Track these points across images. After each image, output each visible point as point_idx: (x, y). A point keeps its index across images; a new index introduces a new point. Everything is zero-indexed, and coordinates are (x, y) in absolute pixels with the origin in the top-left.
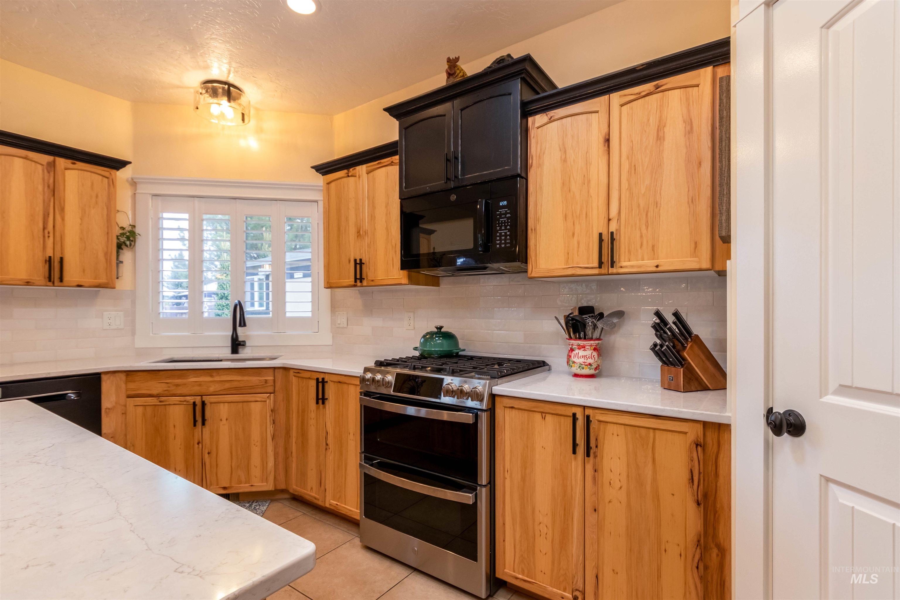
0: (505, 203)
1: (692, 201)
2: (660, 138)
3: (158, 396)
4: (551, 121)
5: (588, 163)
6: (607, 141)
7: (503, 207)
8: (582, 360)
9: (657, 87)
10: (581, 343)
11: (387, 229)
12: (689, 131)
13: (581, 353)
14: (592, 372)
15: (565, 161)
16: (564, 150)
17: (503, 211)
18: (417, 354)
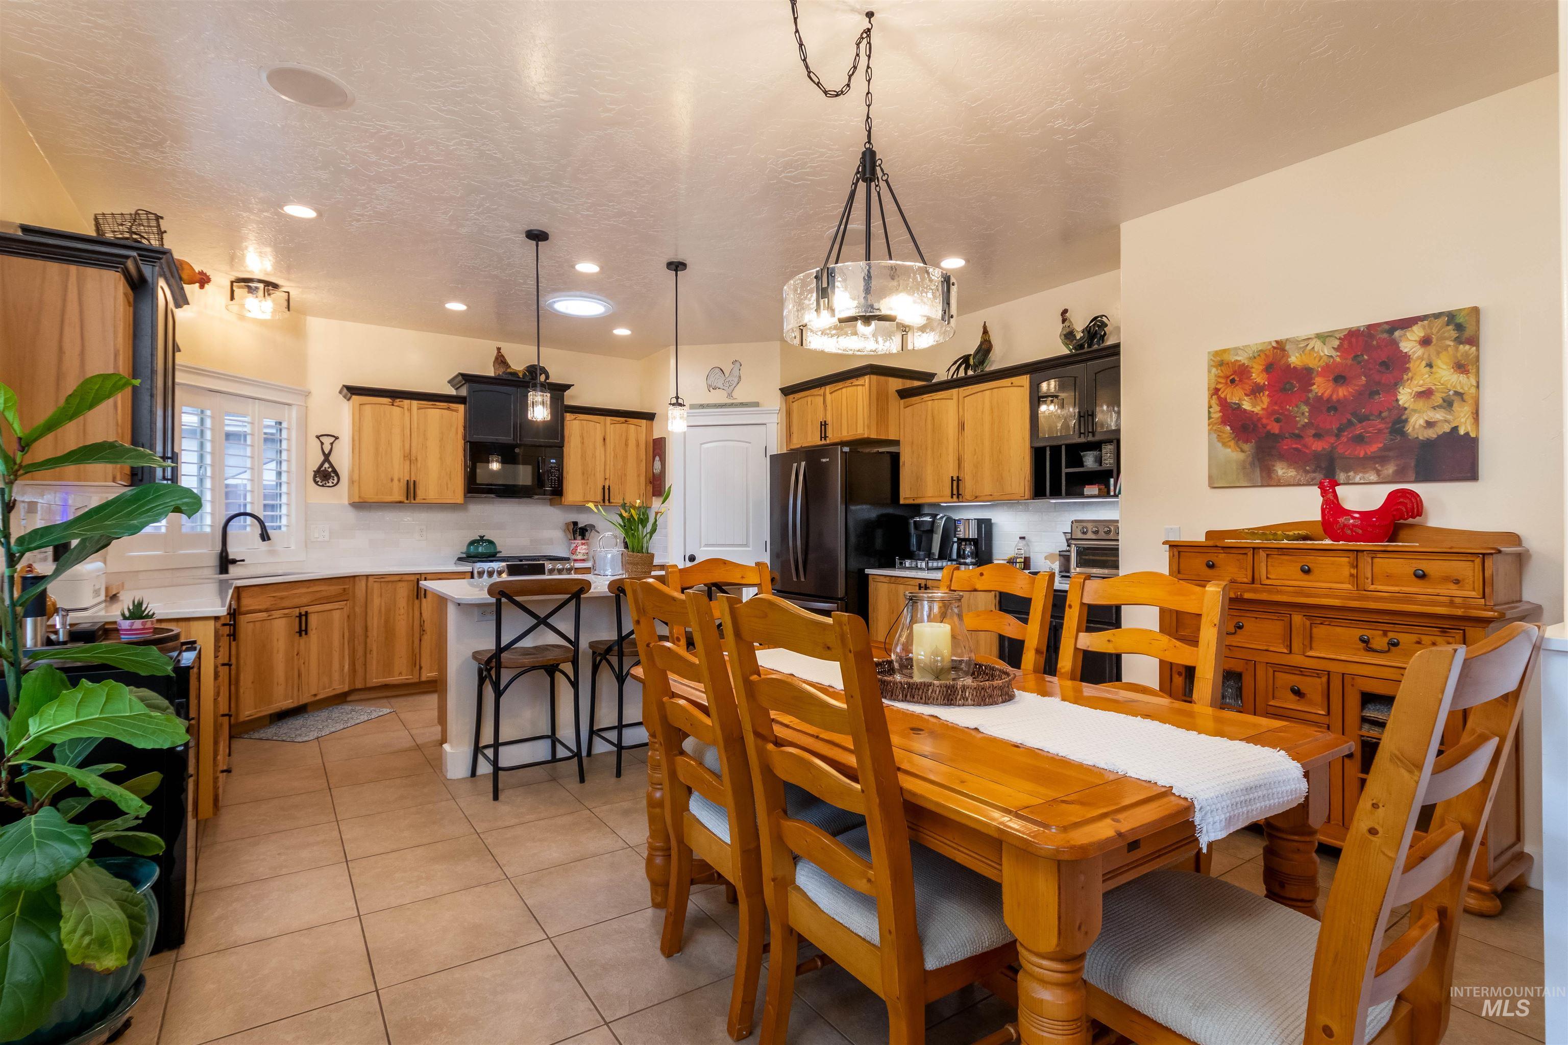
0: (554, 461)
1: (639, 476)
2: (626, 445)
3: (266, 610)
4: (575, 419)
5: (595, 448)
6: (604, 439)
7: (553, 463)
8: (584, 551)
9: (626, 421)
10: (583, 541)
11: (441, 458)
12: (638, 445)
13: (584, 547)
14: (584, 557)
15: (583, 443)
16: (582, 437)
17: (553, 465)
18: (464, 556)
